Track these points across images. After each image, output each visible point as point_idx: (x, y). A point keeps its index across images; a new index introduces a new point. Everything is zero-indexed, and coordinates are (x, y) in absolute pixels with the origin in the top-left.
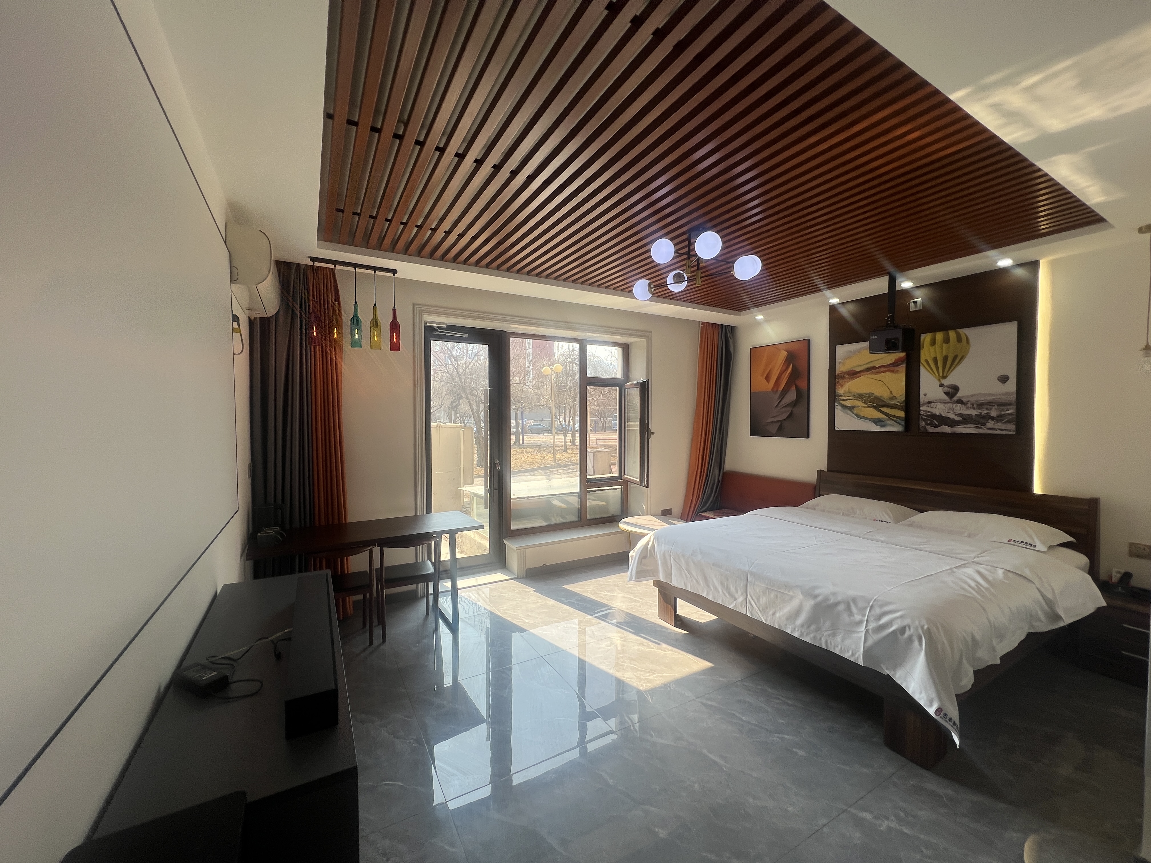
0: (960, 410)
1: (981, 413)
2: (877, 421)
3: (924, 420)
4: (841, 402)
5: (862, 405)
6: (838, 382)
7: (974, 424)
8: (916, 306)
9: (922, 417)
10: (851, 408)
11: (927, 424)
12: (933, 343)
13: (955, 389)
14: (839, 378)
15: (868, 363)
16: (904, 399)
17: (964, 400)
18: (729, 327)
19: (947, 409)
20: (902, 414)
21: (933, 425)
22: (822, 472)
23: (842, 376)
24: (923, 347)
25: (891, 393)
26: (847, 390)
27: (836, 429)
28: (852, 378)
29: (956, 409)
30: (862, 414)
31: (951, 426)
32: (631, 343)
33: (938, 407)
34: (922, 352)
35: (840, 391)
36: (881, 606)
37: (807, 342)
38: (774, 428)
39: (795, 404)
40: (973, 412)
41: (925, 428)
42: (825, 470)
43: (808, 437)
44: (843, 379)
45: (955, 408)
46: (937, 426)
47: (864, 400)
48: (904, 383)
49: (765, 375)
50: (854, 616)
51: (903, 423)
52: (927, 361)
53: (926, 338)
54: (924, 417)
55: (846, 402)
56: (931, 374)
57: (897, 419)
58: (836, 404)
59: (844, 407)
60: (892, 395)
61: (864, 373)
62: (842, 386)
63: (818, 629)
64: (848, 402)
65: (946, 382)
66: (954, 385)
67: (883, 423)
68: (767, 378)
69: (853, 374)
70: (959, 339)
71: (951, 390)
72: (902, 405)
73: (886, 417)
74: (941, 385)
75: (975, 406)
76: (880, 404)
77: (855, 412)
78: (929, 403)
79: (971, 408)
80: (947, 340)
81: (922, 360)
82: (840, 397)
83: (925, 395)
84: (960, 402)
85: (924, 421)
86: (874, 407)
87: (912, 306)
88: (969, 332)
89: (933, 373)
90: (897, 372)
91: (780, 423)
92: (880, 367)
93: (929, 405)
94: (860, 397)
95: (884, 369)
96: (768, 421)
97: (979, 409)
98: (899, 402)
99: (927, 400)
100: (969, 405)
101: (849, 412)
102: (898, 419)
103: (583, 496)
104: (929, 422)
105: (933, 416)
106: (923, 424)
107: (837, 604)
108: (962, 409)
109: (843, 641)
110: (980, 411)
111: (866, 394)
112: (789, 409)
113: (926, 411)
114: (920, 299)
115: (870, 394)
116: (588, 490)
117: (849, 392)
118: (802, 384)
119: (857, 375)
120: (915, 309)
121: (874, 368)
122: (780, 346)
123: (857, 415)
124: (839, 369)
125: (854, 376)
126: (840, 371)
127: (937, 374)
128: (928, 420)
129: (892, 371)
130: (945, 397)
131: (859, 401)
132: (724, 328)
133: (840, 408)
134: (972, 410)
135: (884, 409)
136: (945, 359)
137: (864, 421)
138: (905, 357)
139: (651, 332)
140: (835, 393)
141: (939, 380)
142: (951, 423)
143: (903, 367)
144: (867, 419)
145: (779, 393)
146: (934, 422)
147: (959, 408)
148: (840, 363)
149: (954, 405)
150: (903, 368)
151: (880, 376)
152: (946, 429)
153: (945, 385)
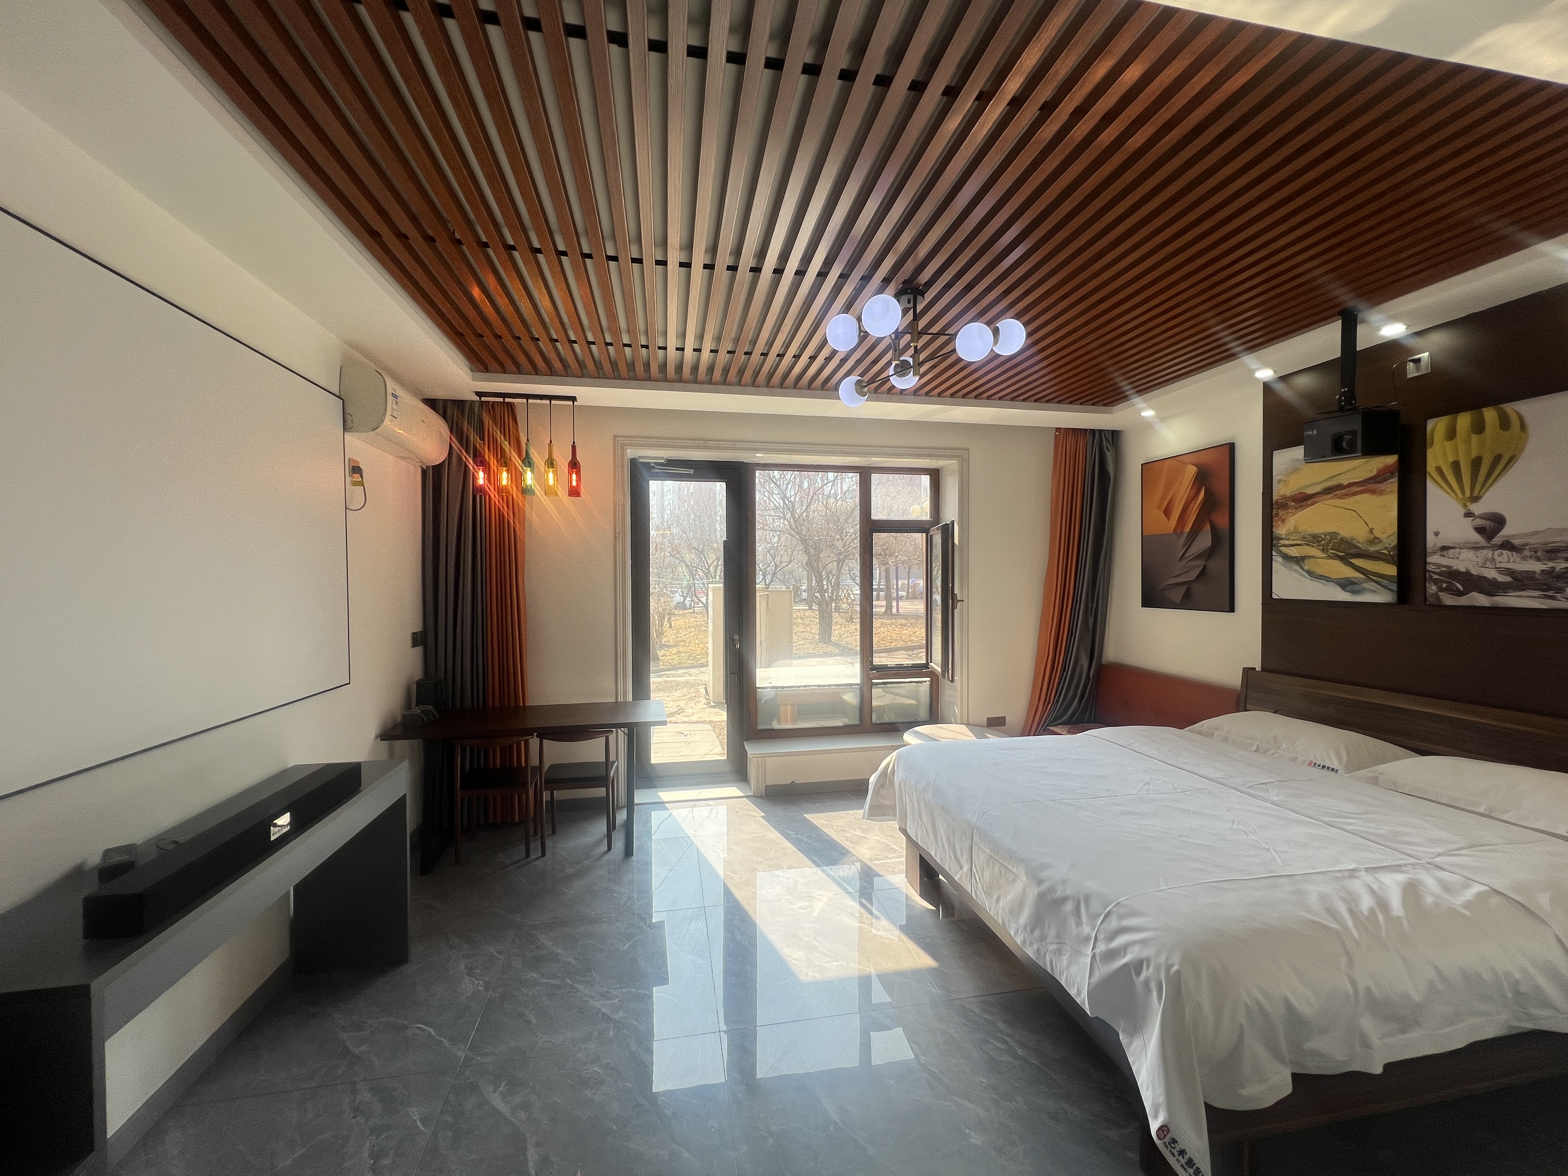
0: (1508, 562)
1: (1553, 568)
2: (1345, 584)
3: (1436, 582)
4: (1283, 549)
5: (1319, 554)
6: (1277, 515)
7: (1538, 590)
8: (1418, 369)
9: (1431, 577)
10: (1299, 561)
11: (1443, 590)
12: (1451, 434)
13: (1499, 521)
14: (1277, 509)
15: (1327, 480)
16: (1395, 542)
17: (1516, 542)
18: (1106, 433)
19: (1480, 561)
20: (1391, 570)
21: (1453, 591)
22: (1250, 671)
23: (1284, 506)
24: (1432, 444)
25: (1371, 531)
26: (1292, 529)
27: (1274, 596)
28: (1302, 506)
29: (1500, 559)
30: (1319, 571)
31: (1490, 594)
32: (942, 468)
33: (1462, 557)
34: (1430, 454)
35: (1281, 530)
36: (1122, 917)
37: (1231, 448)
38: (1177, 595)
39: (1208, 554)
40: (1536, 567)
41: (1438, 598)
42: (1258, 668)
43: (1232, 609)
44: (1286, 509)
45: (1498, 559)
46: (1460, 594)
47: (1323, 546)
48: (1394, 514)
49: (1163, 508)
50: (1082, 925)
51: (1394, 587)
52: (1439, 470)
53: (1437, 427)
54: (1435, 576)
55: (1291, 550)
56: (1448, 493)
57: (1384, 581)
58: (1274, 553)
59: (1287, 557)
60: (1372, 536)
61: (1322, 498)
62: (1283, 521)
63: (1042, 938)
64: (1295, 551)
65: (1478, 508)
66: (1497, 513)
67: (1356, 587)
68: (1167, 512)
69: (1303, 500)
70: (1505, 423)
71: (1488, 523)
72: (1391, 553)
73: (1362, 576)
74: (1469, 514)
75: (1539, 553)
76: (1352, 551)
77: (1306, 567)
78: (1445, 548)
79: (1531, 557)
80: (1479, 427)
81: (1430, 468)
82: (1281, 542)
83: (1437, 534)
84: (1507, 546)
85: (1435, 584)
86: (1341, 559)
87: (1411, 371)
88: (1528, 408)
89: (1449, 491)
90: (1381, 493)
91: (1187, 586)
92: (1351, 485)
93: (1445, 553)
94: (1315, 540)
95: (1359, 489)
96: (1169, 582)
97: (1550, 560)
98: (1386, 548)
99: (1440, 544)
100: (1526, 553)
101: (1297, 567)
102: (1384, 579)
103: (865, 690)
104: (1444, 585)
105: (1453, 574)
106: (1432, 589)
107: (1064, 900)
108: (1511, 560)
109: (1068, 966)
110: (1550, 564)
111: (1325, 536)
112: (1201, 563)
113: (1439, 565)
114: (1426, 354)
115: (1333, 535)
116: (873, 681)
117: (1296, 531)
118: (1222, 521)
119: (1310, 502)
120: (1416, 374)
121: (1339, 487)
122: (1186, 458)
123: (1310, 573)
124: (1280, 491)
125: (1304, 503)
126: (1280, 496)
127: (1460, 495)
128: (1442, 581)
129: (1373, 492)
130: (1476, 537)
131: (1313, 546)
132: (1097, 435)
133: (1280, 559)
134: (1532, 562)
135: (1357, 562)
136: (1476, 463)
137: (1322, 583)
138: (1397, 464)
139: (968, 450)
140: (1272, 535)
141: (1465, 506)
142: (1490, 587)
143: (1393, 482)
144: (1328, 579)
145: (1185, 536)
146: (1456, 586)
147: (1506, 559)
148: (1280, 481)
149: (1496, 552)
150: (1392, 485)
151: (1350, 502)
152: (1481, 600)
153: (1476, 514)
